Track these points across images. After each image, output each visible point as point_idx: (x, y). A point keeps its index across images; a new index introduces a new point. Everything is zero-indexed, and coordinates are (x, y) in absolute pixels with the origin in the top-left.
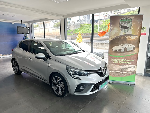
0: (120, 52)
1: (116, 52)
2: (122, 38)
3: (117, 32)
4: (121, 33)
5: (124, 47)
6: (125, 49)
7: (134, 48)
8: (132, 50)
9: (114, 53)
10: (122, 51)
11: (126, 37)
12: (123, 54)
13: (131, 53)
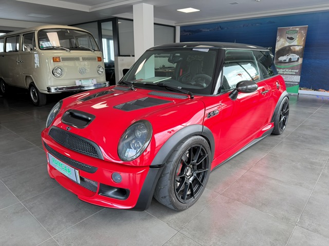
0: (284, 62)
1: (281, 62)
2: (288, 48)
3: (283, 43)
4: (287, 44)
5: (289, 57)
6: (290, 59)
7: (298, 59)
8: (296, 60)
9: (279, 64)
10: (287, 61)
11: (292, 48)
12: (288, 64)
13: (296, 64)
